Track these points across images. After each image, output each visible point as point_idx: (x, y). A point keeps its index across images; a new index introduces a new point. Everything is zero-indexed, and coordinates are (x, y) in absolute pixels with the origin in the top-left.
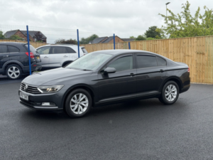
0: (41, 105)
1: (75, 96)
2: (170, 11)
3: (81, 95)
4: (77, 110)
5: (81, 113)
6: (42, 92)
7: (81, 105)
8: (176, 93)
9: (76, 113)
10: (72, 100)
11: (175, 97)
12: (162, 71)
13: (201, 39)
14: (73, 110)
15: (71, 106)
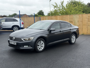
0: (23, 47)
1: (39, 42)
2: (56, 4)
3: (41, 41)
4: (40, 49)
5: (41, 50)
6: (24, 40)
7: (41, 46)
8: (75, 39)
9: (40, 50)
10: (38, 44)
11: (75, 40)
12: (70, 30)
13: (71, 16)
14: (38, 49)
15: (38, 47)
